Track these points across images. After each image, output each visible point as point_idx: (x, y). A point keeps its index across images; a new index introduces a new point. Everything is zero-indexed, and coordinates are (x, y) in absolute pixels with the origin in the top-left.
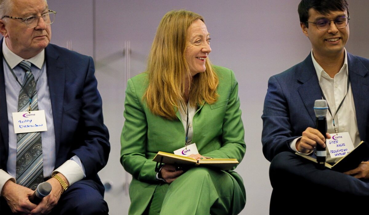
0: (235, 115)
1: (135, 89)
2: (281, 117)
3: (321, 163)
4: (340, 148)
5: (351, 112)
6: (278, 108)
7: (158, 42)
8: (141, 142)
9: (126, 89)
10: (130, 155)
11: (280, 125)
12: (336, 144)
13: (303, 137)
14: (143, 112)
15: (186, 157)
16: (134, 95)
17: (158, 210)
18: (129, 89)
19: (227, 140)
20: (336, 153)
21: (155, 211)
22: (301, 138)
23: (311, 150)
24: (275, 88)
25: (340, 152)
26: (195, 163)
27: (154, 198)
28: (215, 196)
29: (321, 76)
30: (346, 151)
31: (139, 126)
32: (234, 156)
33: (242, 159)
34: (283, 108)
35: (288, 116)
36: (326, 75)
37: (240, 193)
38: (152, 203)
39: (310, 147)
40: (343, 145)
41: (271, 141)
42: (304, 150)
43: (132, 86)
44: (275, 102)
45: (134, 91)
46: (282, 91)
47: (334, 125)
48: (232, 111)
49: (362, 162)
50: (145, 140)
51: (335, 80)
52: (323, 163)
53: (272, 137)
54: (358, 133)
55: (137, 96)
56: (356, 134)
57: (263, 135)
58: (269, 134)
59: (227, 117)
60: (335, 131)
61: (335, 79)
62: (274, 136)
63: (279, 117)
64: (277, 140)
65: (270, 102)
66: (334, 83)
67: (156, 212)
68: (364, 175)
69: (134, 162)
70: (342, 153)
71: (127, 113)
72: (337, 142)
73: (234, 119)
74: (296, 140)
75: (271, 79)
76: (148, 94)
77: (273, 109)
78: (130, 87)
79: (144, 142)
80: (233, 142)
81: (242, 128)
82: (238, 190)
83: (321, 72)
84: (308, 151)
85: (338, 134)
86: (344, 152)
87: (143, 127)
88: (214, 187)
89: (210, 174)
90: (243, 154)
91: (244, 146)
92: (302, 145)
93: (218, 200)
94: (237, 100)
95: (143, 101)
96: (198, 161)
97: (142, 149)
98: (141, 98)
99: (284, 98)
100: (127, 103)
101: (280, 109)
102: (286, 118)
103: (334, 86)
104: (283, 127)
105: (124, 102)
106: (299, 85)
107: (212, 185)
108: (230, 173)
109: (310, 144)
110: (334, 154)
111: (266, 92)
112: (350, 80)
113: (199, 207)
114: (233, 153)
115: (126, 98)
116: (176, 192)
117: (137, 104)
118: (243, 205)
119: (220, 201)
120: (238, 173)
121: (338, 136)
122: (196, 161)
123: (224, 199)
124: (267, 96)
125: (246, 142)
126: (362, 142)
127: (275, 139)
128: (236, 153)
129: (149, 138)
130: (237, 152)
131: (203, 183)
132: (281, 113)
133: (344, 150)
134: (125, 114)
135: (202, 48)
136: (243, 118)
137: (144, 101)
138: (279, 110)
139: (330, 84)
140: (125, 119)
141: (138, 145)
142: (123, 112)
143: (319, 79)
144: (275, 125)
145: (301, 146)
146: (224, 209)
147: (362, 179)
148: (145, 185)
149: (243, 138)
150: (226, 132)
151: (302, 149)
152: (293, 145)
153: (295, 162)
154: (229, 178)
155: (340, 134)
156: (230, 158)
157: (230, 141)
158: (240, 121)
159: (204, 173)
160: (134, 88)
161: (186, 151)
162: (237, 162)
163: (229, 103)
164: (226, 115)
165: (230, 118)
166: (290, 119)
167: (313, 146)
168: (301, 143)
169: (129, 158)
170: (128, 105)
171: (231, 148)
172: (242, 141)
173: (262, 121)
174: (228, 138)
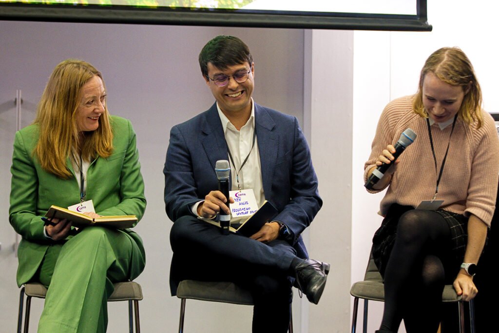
0: (134, 168)
1: (24, 142)
2: (185, 173)
3: (225, 228)
4: (242, 207)
5: (256, 168)
6: (181, 163)
7: (49, 94)
8: (30, 200)
9: (13, 143)
10: (18, 213)
11: (184, 183)
12: (238, 203)
13: (206, 201)
14: (32, 166)
15: (81, 214)
16: (23, 148)
17: (51, 272)
18: (17, 142)
19: (126, 195)
20: (238, 212)
21: (46, 273)
22: (204, 202)
23: (213, 216)
24: (178, 139)
25: (243, 211)
26: (90, 221)
27: (46, 260)
28: (112, 257)
29: (227, 128)
30: (249, 210)
31: (28, 182)
32: (133, 213)
33: (142, 216)
34: (186, 162)
35: (192, 171)
36: (232, 127)
37: (139, 254)
38: (43, 266)
39: (213, 212)
40: (247, 203)
41: (174, 201)
42: (206, 215)
43: (20, 138)
44: (178, 155)
45: (22, 144)
46: (186, 143)
47: (238, 182)
48: (130, 164)
49: (266, 224)
50: (36, 196)
51: (241, 134)
52: (227, 228)
53: (175, 196)
54: (263, 191)
55: (25, 149)
56: (261, 191)
57: (166, 192)
58: (171, 192)
59: (124, 170)
60: (239, 188)
61: (241, 132)
62: (177, 195)
63: (181, 173)
64: (180, 200)
65: (172, 155)
66: (240, 137)
67: (48, 274)
68: (267, 238)
69: (21, 220)
70: (244, 212)
71: (14, 168)
72: (240, 200)
73: (133, 172)
74: (198, 204)
75: (173, 129)
76: (38, 149)
77: (176, 164)
78: (17, 140)
79: (34, 199)
80: (131, 197)
81: (141, 182)
82: (137, 253)
83: (227, 123)
84: (211, 216)
85: (242, 191)
86: (246, 211)
87: (33, 183)
88: (111, 248)
89: (106, 234)
90: (142, 210)
91: (144, 200)
92: (205, 209)
93: (115, 262)
94: (136, 152)
95: (33, 156)
96: (94, 220)
97: (32, 207)
98: (31, 152)
99: (188, 151)
100: (15, 157)
101: (184, 163)
102: (190, 173)
103: (240, 139)
104: (186, 184)
105: (11, 157)
106: (204, 137)
107: (109, 245)
108: (128, 233)
109: (212, 209)
110: (236, 213)
111: (168, 143)
112: (256, 132)
113: (94, 270)
114: (131, 208)
115: (14, 152)
116: (70, 253)
117: (26, 157)
118: (142, 267)
119: (118, 263)
120: (138, 233)
121: (241, 193)
122: (92, 220)
123: (122, 261)
124: (170, 149)
125: (146, 196)
126: (266, 201)
127: (178, 200)
128: (134, 209)
129: (40, 194)
130: (135, 207)
131: (99, 244)
132: (184, 167)
133: (247, 209)
134: (12, 169)
135: (95, 109)
136: (142, 171)
137: (35, 156)
138: (182, 165)
139: (236, 137)
140: (12, 175)
141: (28, 203)
142: (10, 166)
143: (225, 132)
144: (178, 182)
145: (204, 211)
146: (122, 271)
147: (265, 242)
148: (34, 246)
149: (143, 192)
150: (124, 186)
151: (205, 214)
152: (194, 209)
153: (197, 228)
154: (127, 237)
155: (243, 192)
156: (128, 215)
157: (129, 196)
158: (139, 175)
159: (100, 233)
160: (22, 141)
161: (81, 208)
162: (136, 219)
163: (127, 156)
164: (124, 168)
165: (128, 171)
166: (193, 174)
167: (216, 211)
168: (204, 207)
169: (17, 216)
170: (16, 160)
171: (129, 204)
172: (142, 196)
173: (164, 176)
174: (127, 193)
